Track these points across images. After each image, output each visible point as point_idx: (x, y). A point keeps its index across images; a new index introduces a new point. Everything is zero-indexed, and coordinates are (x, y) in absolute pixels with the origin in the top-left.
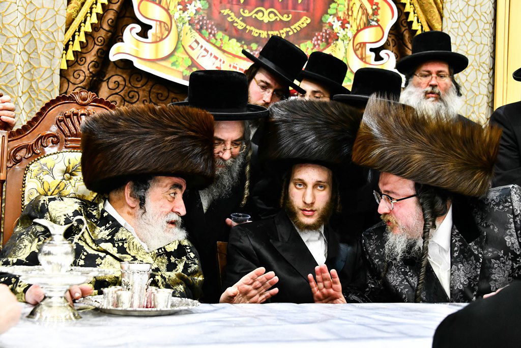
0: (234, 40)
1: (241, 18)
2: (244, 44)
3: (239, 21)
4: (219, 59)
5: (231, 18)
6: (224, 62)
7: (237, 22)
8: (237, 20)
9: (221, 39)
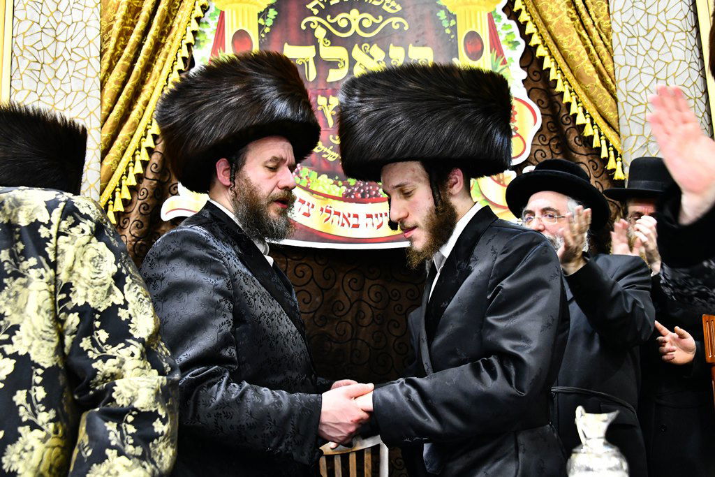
0: (325, 176)
1: (332, 147)
2: (338, 180)
3: (329, 151)
4: (306, 203)
5: (319, 149)
6: (313, 206)
7: (327, 153)
8: (326, 150)
9: (307, 177)
